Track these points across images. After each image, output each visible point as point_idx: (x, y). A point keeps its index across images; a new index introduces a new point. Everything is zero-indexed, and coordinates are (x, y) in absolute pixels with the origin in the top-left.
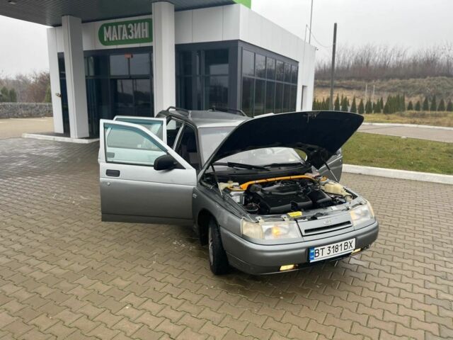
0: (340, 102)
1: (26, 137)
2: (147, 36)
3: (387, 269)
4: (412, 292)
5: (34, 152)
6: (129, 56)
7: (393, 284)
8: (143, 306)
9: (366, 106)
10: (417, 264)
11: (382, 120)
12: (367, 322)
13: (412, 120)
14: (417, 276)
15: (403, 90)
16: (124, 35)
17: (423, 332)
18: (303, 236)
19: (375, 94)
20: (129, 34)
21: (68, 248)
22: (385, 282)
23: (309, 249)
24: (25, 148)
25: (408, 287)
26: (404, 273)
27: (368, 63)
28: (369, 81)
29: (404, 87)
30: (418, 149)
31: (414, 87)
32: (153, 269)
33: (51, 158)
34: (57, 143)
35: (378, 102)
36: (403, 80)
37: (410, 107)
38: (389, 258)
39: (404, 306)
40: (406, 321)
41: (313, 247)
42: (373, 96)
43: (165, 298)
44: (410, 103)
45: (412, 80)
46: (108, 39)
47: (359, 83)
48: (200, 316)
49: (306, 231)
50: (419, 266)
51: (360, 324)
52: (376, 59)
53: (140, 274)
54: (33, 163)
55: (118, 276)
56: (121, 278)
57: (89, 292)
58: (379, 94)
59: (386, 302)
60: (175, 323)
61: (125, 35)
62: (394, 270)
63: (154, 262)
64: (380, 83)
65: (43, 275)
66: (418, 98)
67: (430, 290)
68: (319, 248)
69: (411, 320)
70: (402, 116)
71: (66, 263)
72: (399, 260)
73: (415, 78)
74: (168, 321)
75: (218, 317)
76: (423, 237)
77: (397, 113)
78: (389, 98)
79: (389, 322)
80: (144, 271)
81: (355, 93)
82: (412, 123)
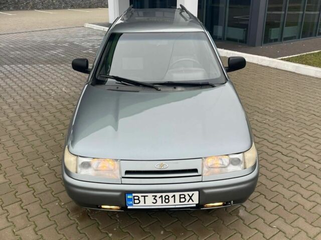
1: (86, 26)
18: (121, 177)
23: (124, 193)
41: (131, 192)
49: (127, 172)
68: (139, 195)
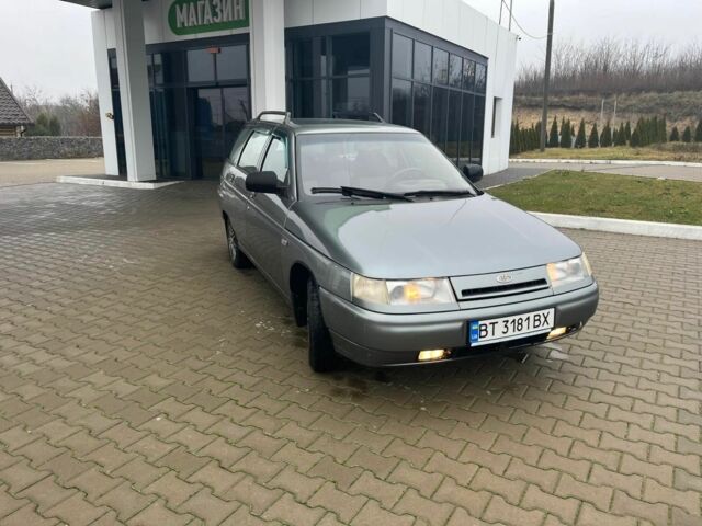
0: (559, 130)
1: (62, 181)
2: (241, 17)
3: (614, 368)
4: (656, 404)
5: (69, 200)
6: (215, 50)
7: (621, 390)
8: (185, 418)
9: (602, 135)
10: (667, 360)
11: (627, 155)
12: (570, 450)
13: (677, 155)
14: (665, 378)
15: (663, 111)
16: (206, 17)
17: (671, 468)
18: (458, 301)
19: (618, 116)
20: (215, 14)
21: (85, 331)
22: (609, 387)
23: (468, 323)
24: (57, 195)
25: (650, 397)
26: (644, 374)
27: (606, 67)
28: (607, 95)
29: (665, 105)
30: (683, 194)
31: (680, 105)
32: (214, 363)
33: (93, 208)
34: (106, 189)
35: (622, 128)
36: (664, 94)
37: (674, 136)
38: (620, 350)
39: (639, 426)
40: (640, 450)
41: (476, 320)
42: (613, 121)
43: (225, 406)
44: (675, 130)
45: (676, 94)
46: (183, 24)
47: (591, 100)
48: (277, 435)
49: (465, 293)
50: (671, 365)
51: (556, 453)
52: (620, 61)
53: (192, 370)
54: (64, 215)
55: (154, 372)
56: (159, 375)
57: (102, 394)
58: (624, 117)
59: (606, 418)
60: (234, 445)
61: (208, 17)
62: (626, 370)
63: (218, 352)
64: (626, 99)
65: (33, 369)
66: (687, 122)
67: (689, 402)
68: (487, 322)
69: (650, 448)
70: (660, 149)
71: (76, 352)
72: (637, 354)
73: (682, 90)
74: (222, 440)
75: (308, 436)
76: (682, 320)
77: (653, 145)
78: (641, 123)
79: (610, 450)
80: (200, 364)
81: (584, 115)
82: (675, 160)
